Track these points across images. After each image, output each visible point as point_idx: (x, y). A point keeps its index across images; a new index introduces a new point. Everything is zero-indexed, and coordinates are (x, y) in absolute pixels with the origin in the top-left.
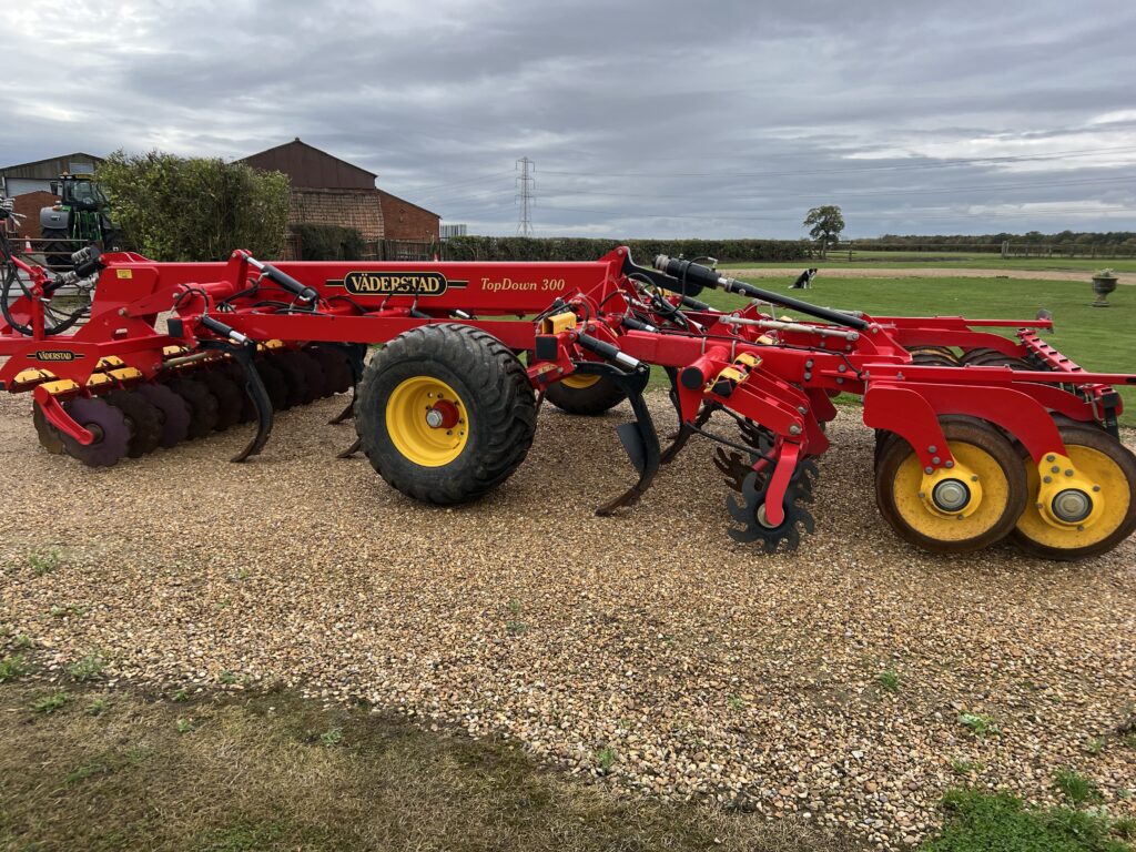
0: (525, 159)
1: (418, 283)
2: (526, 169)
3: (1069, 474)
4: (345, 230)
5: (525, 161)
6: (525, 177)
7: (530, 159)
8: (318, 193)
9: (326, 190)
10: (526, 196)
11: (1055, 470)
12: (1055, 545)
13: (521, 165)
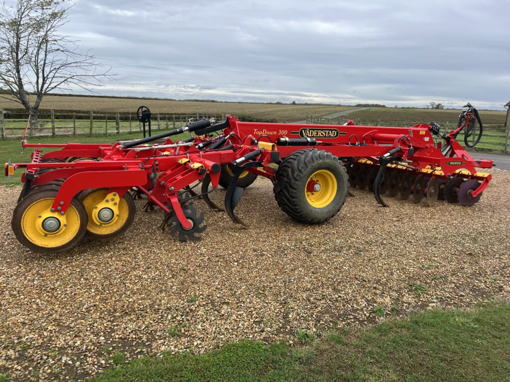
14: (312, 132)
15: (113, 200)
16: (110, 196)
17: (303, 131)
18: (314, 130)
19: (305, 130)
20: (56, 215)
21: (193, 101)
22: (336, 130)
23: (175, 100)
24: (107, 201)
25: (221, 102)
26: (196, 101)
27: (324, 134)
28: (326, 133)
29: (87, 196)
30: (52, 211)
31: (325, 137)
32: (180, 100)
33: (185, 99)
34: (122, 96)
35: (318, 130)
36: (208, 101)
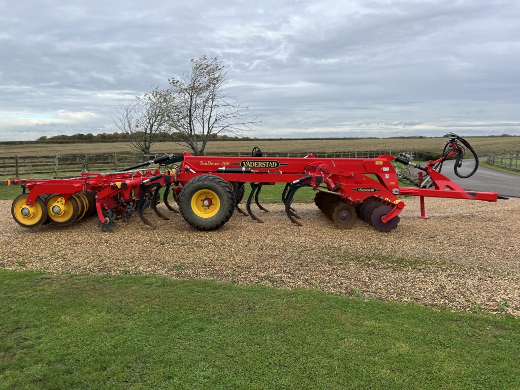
14: (252, 164)
15: (61, 201)
16: (59, 199)
17: (244, 163)
18: (254, 162)
19: (245, 162)
20: (28, 207)
21: (399, 138)
22: (276, 162)
23: (379, 139)
24: (58, 202)
25: (431, 138)
26: (402, 138)
27: (265, 165)
28: (266, 164)
29: (51, 199)
30: (26, 205)
31: (266, 167)
32: (384, 138)
33: (390, 137)
34: (325, 137)
35: (258, 161)
36: (415, 138)
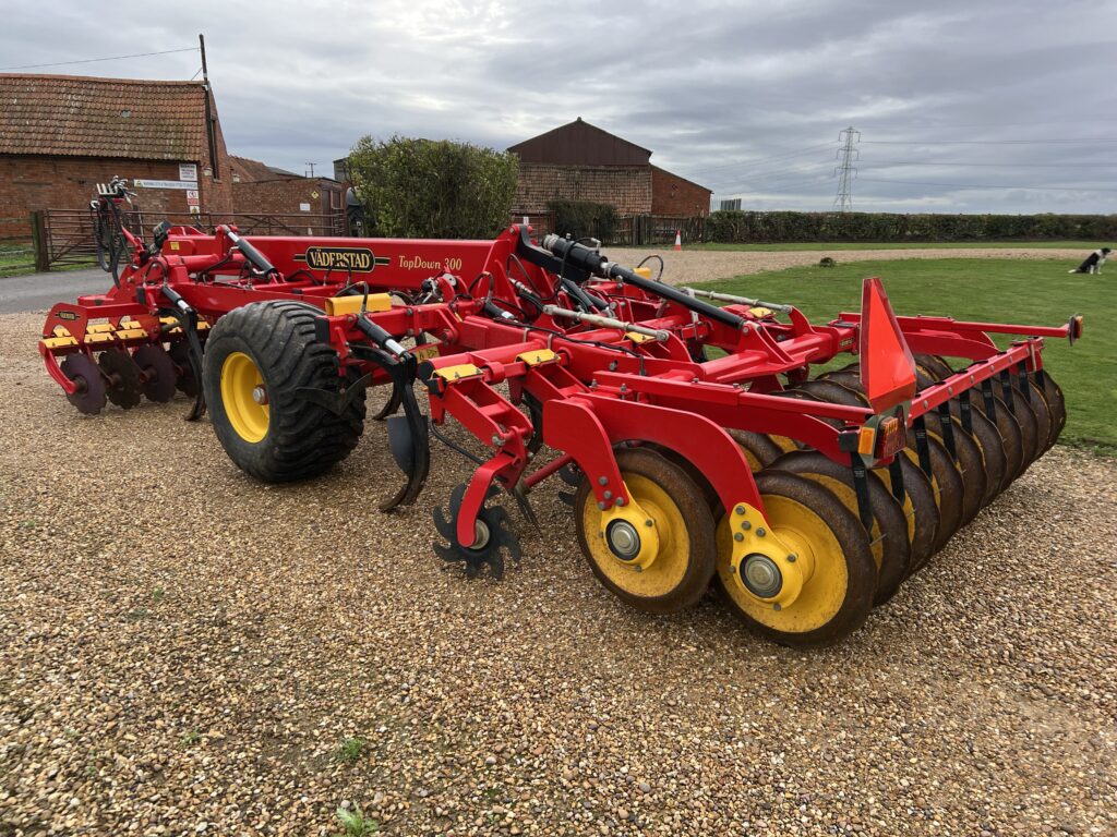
0: (850, 128)
1: (355, 258)
2: (849, 139)
3: (761, 534)
4: (600, 207)
5: (850, 131)
6: (848, 149)
7: (855, 129)
8: (595, 171)
9: (602, 168)
10: (847, 168)
11: (747, 526)
12: (769, 624)
13: (844, 135)
